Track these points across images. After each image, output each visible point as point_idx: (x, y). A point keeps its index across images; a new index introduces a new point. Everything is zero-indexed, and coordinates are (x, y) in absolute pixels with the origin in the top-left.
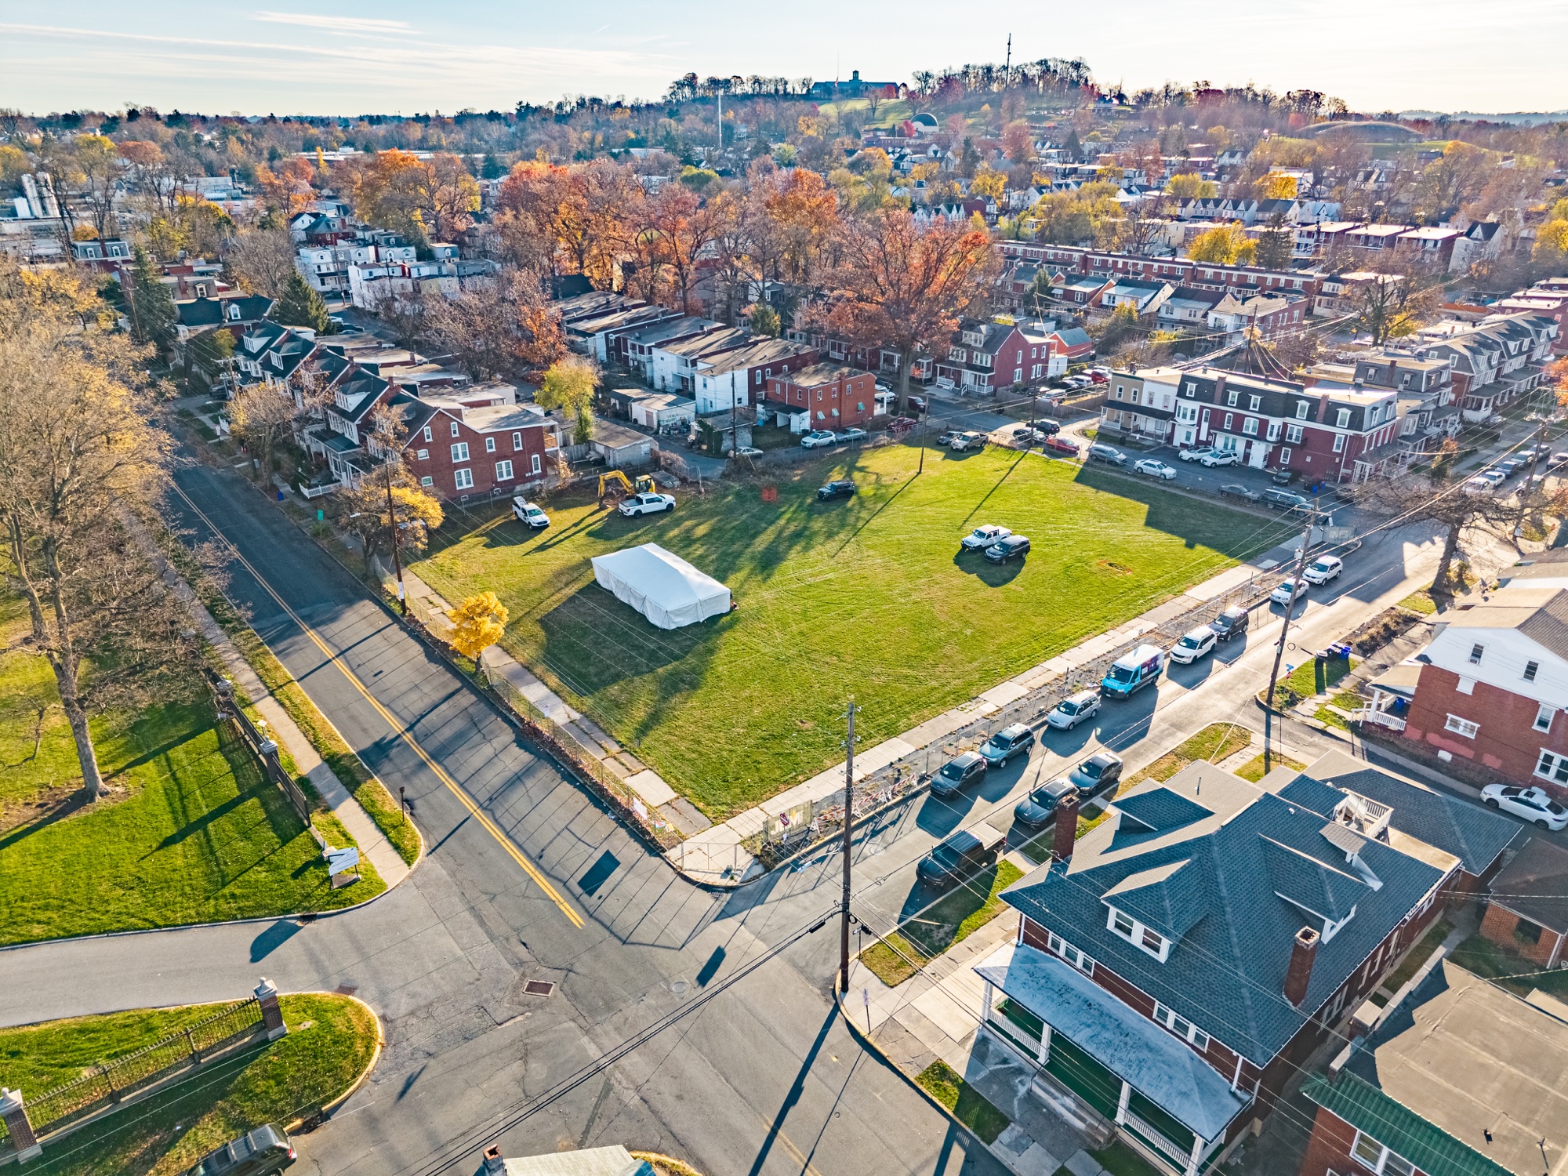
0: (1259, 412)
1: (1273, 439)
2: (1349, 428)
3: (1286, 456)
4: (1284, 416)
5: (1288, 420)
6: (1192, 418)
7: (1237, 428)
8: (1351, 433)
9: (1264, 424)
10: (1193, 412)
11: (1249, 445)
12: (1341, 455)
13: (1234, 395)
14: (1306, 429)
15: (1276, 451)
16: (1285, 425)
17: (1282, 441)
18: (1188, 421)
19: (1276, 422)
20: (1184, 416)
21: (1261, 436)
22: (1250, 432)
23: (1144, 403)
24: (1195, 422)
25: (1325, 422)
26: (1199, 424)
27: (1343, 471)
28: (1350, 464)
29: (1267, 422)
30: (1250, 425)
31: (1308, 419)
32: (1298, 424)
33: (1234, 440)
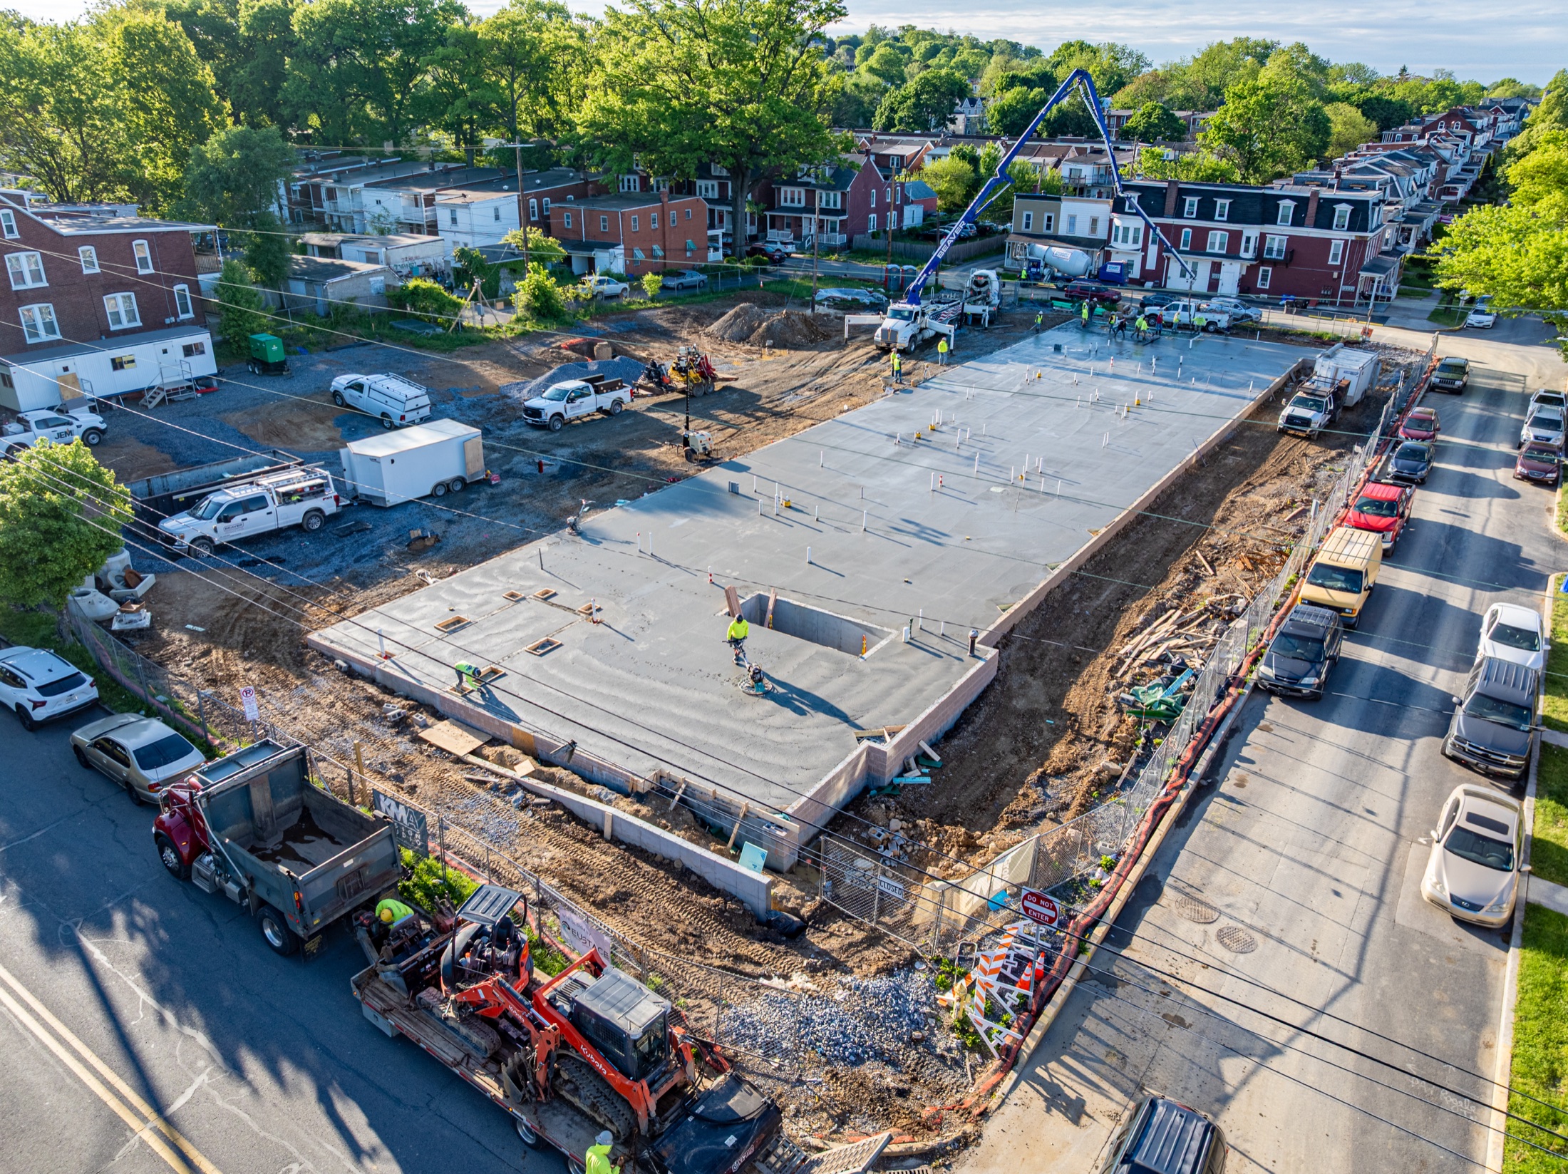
0: (1230, 221)
1: (1250, 255)
2: (1350, 229)
3: (1264, 278)
4: (1263, 223)
5: (1267, 228)
6: (1135, 241)
7: (1199, 247)
8: (1352, 236)
9: (1235, 237)
10: (1137, 230)
11: (1216, 268)
12: (1339, 268)
13: (1192, 202)
14: (1292, 239)
15: (1252, 270)
16: (1263, 237)
17: (1260, 258)
18: (1130, 246)
19: (1252, 231)
20: (1125, 240)
21: (1233, 254)
22: (1216, 250)
23: (1063, 230)
24: (1140, 245)
25: (1316, 225)
26: (1145, 249)
27: (1343, 288)
28: (1352, 279)
29: (1240, 233)
30: (1217, 240)
31: (1293, 224)
32: (1279, 234)
33: (1195, 265)
